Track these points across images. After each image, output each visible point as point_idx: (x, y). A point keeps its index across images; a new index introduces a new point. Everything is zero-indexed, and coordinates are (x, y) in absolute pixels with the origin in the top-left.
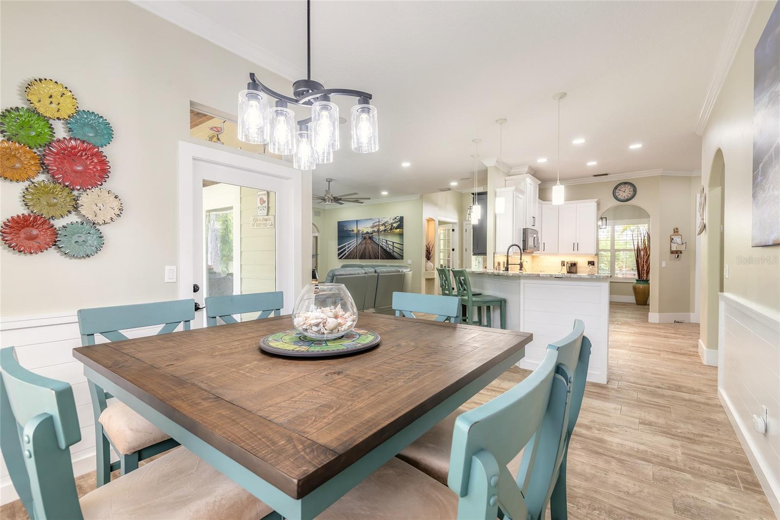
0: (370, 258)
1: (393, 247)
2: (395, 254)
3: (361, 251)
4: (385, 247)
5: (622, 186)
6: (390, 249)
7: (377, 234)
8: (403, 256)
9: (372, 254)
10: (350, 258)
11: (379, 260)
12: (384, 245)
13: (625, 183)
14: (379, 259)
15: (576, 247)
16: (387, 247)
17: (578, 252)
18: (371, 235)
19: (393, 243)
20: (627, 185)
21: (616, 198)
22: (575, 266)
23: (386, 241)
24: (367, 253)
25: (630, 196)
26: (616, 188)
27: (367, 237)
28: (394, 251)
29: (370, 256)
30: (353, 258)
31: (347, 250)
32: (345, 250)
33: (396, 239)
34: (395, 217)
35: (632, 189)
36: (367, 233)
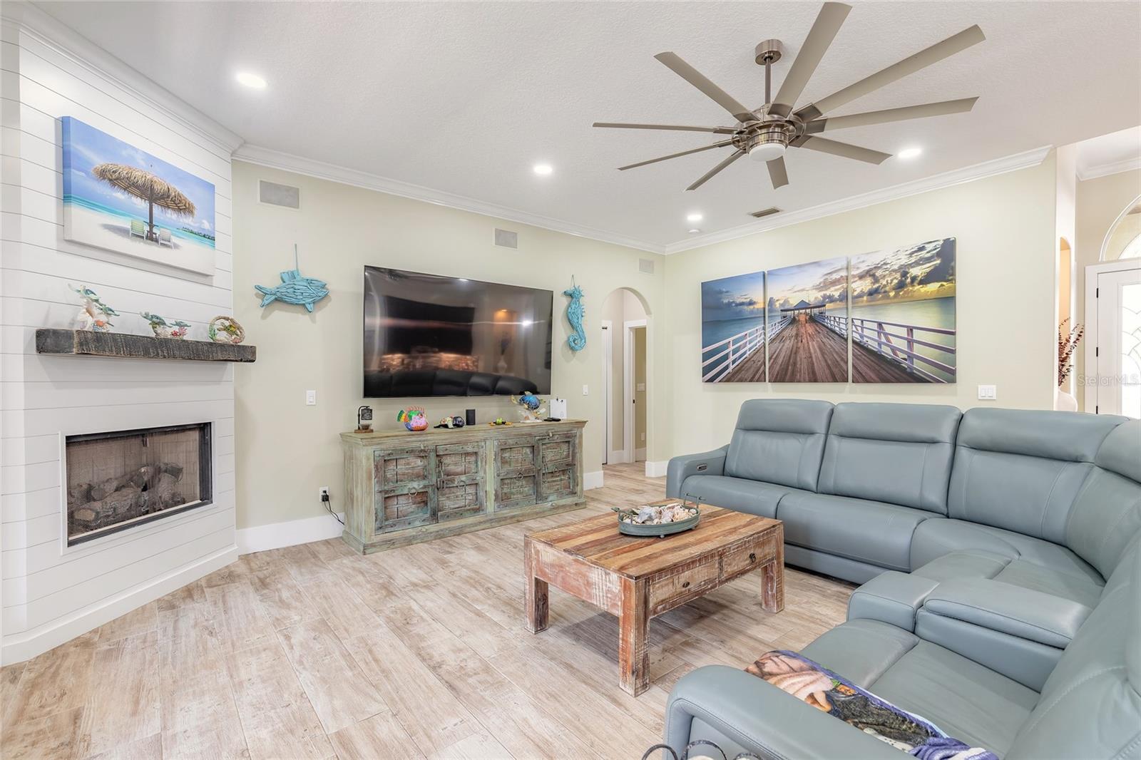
0: (814, 379)
1: (910, 342)
2: (918, 366)
3: (780, 360)
4: (873, 345)
6: (894, 350)
7: (841, 305)
8: (953, 372)
9: (819, 367)
10: (741, 380)
11: (849, 386)
12: (871, 339)
14: (846, 380)
16: (880, 345)
18: (816, 311)
19: (911, 330)
23: (880, 325)
24: (803, 365)
27: (802, 318)
28: (911, 357)
29: (814, 372)
30: (751, 381)
31: (732, 358)
32: (726, 357)
34: (920, 244)
36: (803, 305)
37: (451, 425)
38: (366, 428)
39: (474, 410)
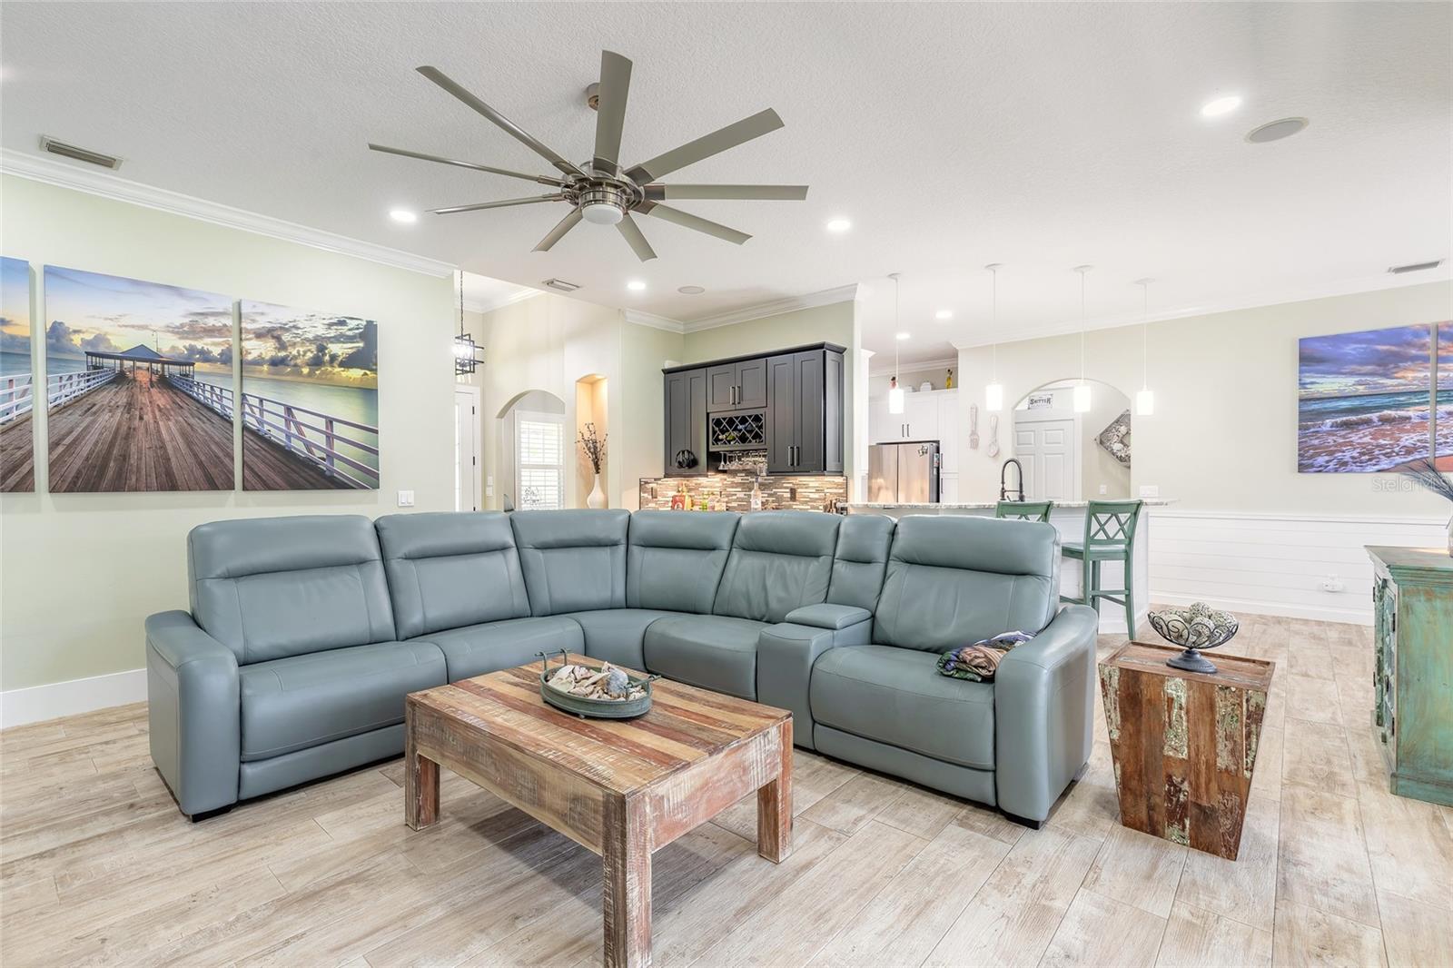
0: (169, 483)
1: (330, 438)
2: (339, 467)
4: (279, 437)
6: (308, 445)
8: (376, 476)
9: (180, 462)
11: (236, 495)
12: (275, 427)
14: (231, 487)
16: (288, 436)
18: (175, 370)
19: (330, 421)
23: (289, 409)
24: (141, 461)
27: (143, 377)
28: (331, 456)
29: (169, 473)
33: (346, 409)
34: (341, 314)
36: (142, 354)
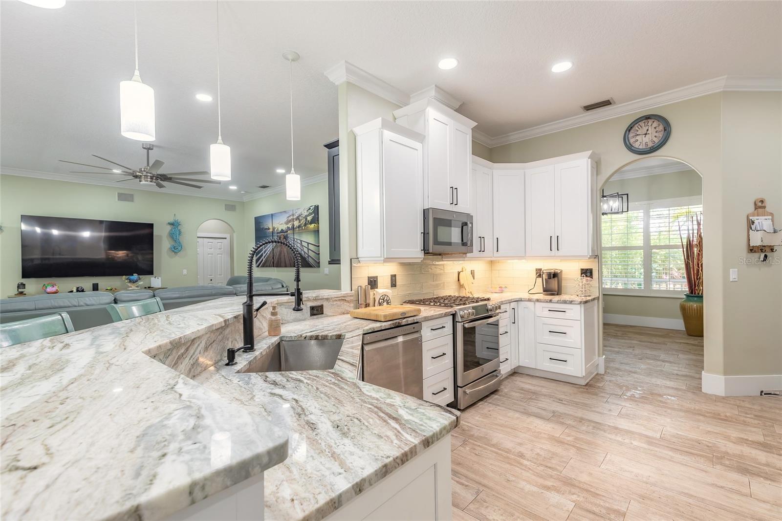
1: (308, 249)
2: (310, 260)
3: (277, 257)
5: (642, 124)
6: (305, 252)
7: (292, 232)
8: (319, 263)
9: (287, 260)
10: (267, 267)
13: (648, 118)
15: (554, 243)
16: (301, 250)
17: (560, 253)
18: (285, 234)
19: (308, 243)
20: (650, 121)
21: (630, 148)
22: (556, 279)
23: (301, 241)
24: (283, 259)
25: (656, 140)
26: (630, 129)
27: (282, 237)
28: (309, 256)
29: (286, 263)
30: (269, 267)
31: (264, 255)
32: (262, 255)
34: (310, 206)
35: (661, 128)
36: (282, 231)
37: (75, 290)
38: (21, 293)
39: (98, 284)
